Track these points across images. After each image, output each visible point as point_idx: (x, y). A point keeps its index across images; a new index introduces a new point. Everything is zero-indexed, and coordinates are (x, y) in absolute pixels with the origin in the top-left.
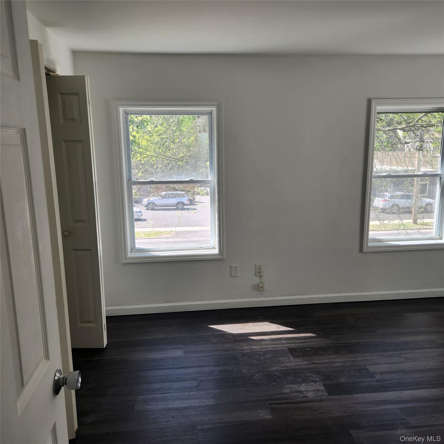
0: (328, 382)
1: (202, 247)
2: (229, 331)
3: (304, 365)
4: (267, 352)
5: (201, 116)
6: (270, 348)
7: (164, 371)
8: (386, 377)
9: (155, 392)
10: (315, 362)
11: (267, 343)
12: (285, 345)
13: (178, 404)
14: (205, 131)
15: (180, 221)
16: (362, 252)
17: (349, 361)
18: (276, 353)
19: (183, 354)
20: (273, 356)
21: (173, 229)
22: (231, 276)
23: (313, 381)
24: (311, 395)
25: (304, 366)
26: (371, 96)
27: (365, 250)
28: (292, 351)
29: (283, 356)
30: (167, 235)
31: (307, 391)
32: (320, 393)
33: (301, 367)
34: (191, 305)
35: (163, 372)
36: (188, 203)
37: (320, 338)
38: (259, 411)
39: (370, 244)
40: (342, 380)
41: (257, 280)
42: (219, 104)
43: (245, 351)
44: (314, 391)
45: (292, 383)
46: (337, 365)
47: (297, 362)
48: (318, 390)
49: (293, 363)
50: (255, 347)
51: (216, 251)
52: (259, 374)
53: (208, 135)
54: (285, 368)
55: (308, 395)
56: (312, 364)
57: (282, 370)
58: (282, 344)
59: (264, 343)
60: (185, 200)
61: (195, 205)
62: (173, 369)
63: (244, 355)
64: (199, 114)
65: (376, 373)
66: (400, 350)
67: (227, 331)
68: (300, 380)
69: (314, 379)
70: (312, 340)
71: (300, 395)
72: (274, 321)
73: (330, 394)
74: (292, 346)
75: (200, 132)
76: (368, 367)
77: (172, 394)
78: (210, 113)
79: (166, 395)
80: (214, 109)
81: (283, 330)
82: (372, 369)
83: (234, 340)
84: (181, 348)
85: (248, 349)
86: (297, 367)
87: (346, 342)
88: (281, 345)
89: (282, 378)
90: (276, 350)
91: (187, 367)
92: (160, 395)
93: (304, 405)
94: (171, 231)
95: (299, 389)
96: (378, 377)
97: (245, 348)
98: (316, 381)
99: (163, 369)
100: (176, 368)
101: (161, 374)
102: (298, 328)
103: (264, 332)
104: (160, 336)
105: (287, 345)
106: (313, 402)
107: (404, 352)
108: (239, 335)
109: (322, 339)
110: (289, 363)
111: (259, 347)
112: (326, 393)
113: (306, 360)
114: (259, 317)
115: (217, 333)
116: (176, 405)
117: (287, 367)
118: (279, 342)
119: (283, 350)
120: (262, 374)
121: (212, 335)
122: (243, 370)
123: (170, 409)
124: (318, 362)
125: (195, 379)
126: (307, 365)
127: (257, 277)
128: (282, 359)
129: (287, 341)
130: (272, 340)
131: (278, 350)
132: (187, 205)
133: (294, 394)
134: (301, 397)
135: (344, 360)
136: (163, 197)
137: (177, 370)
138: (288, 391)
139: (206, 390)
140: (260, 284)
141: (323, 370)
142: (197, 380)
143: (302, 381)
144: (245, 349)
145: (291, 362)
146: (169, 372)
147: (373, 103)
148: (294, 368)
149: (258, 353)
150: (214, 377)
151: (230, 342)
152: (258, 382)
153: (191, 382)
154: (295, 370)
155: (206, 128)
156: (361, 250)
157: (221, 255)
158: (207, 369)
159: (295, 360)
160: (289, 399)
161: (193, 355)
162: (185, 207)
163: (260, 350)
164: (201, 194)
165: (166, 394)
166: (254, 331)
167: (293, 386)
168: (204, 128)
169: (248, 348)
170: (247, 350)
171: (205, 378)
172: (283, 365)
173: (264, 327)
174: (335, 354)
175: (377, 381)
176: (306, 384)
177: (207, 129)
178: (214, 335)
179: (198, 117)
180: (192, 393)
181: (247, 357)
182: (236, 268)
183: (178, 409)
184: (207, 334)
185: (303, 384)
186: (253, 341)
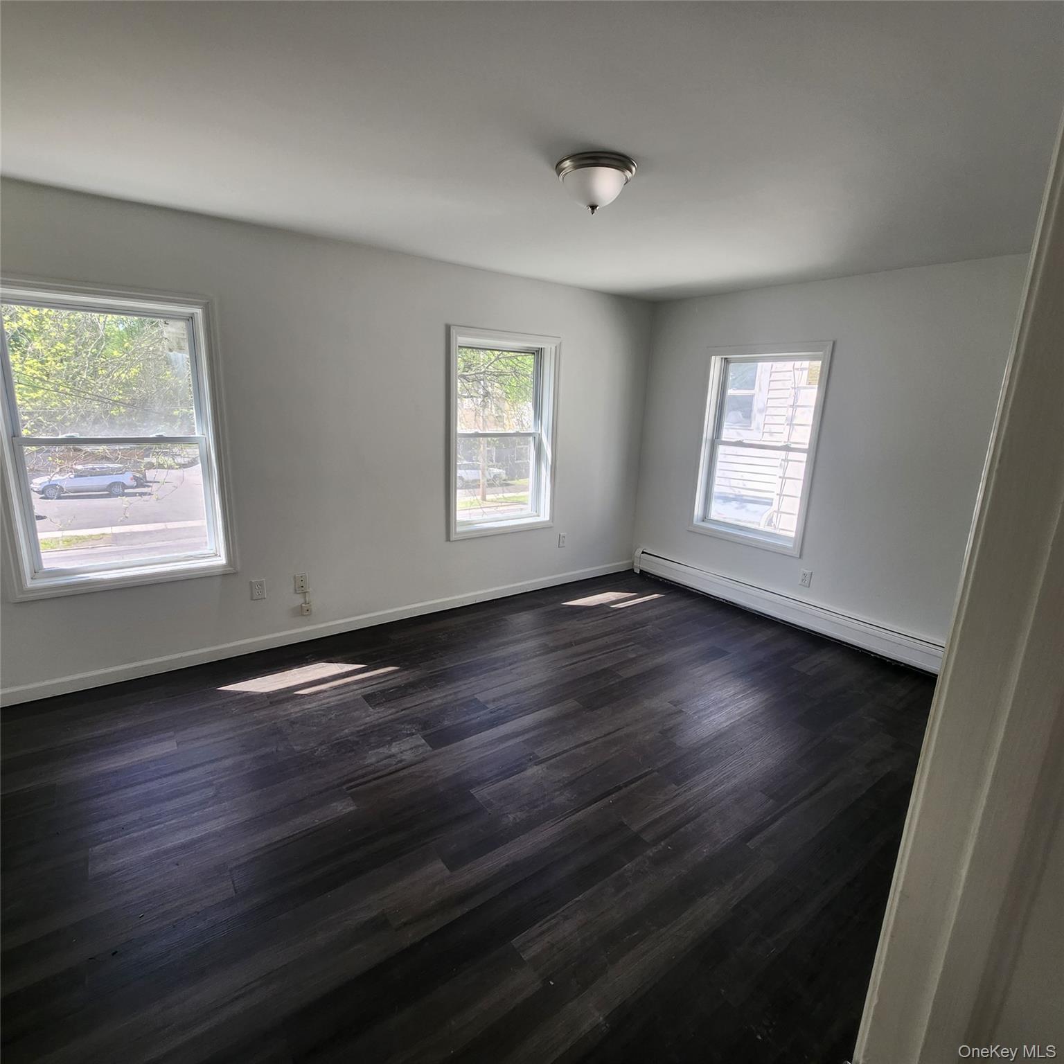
0: (429, 732)
1: (192, 556)
2: (260, 689)
3: (391, 715)
4: (330, 709)
5: (171, 322)
6: (333, 702)
7: (143, 786)
8: (501, 704)
9: (127, 829)
10: (405, 706)
11: (326, 694)
12: (356, 692)
13: (182, 838)
14: (180, 349)
15: (127, 515)
16: (449, 541)
17: (451, 695)
18: (344, 707)
19: (176, 748)
20: (341, 712)
21: (108, 530)
22: (252, 599)
23: (408, 735)
24: (408, 756)
25: (390, 717)
26: (450, 322)
27: (453, 537)
28: (369, 698)
29: (357, 710)
30: (95, 542)
31: (401, 752)
32: (421, 750)
33: (386, 718)
34: (179, 658)
35: (140, 790)
36: (135, 484)
37: (406, 670)
38: (335, 804)
39: (459, 529)
40: (447, 723)
41: (299, 600)
42: (208, 303)
43: (294, 716)
44: (411, 749)
45: (378, 747)
46: (436, 703)
47: (379, 712)
48: (417, 747)
49: (374, 715)
50: (309, 707)
51: (222, 560)
52: (323, 747)
53: (188, 357)
54: (363, 727)
55: (404, 757)
56: (402, 710)
57: (358, 732)
58: (352, 691)
59: (322, 696)
60: (127, 478)
61: (149, 486)
62: (161, 778)
63: (293, 723)
64: (168, 317)
65: (487, 702)
66: (510, 665)
67: (255, 691)
68: (389, 738)
69: (409, 732)
70: (396, 675)
71: (393, 761)
72: (333, 659)
73: (434, 748)
74: (368, 691)
75: (171, 350)
76: (476, 696)
77: (167, 823)
78: (190, 319)
79: (153, 828)
80: (198, 312)
81: (350, 669)
82: (481, 697)
83: (271, 703)
84: (170, 738)
85: (299, 712)
86: (380, 721)
87: (442, 668)
88: (351, 693)
89: (360, 742)
90: (344, 703)
91: (189, 768)
92: (140, 833)
93: (401, 774)
94: (103, 534)
95: (390, 752)
96: (491, 707)
97: (292, 711)
98: (413, 734)
99: (140, 783)
100: (166, 776)
101: (135, 793)
102: (372, 661)
103: (319, 679)
104: (122, 725)
105: (359, 691)
106: (412, 765)
107: (515, 666)
108: (279, 693)
109: (408, 672)
110: (369, 716)
111: (315, 704)
112: (429, 748)
113: (392, 707)
114: (307, 657)
115: (238, 697)
116: (180, 839)
117: (366, 724)
118: (346, 689)
119: (355, 700)
120: (327, 745)
121: (228, 703)
122: (295, 747)
123: (166, 852)
124: (409, 706)
125: (209, 784)
126: (395, 713)
127: (298, 595)
128: (356, 714)
129: (360, 686)
130: (335, 688)
131: (348, 702)
132: (132, 487)
133: (385, 762)
134: (394, 763)
135: (444, 694)
136: (79, 475)
137: (170, 777)
138: (373, 760)
139: (234, 798)
140: (303, 605)
141: (419, 715)
142: (213, 785)
143: (391, 739)
144: (291, 713)
145: (370, 715)
146: (154, 785)
147: (453, 331)
148: (377, 723)
149: (315, 713)
150: (244, 773)
151: (264, 708)
152: (323, 758)
153: (201, 791)
154: (379, 725)
155: (182, 344)
156: (448, 539)
157: (231, 566)
158: (228, 762)
159: (375, 711)
160: (378, 771)
161: (197, 744)
162: (126, 491)
163: (317, 708)
164: (166, 466)
165: (154, 826)
166: (302, 681)
167: (381, 750)
168: (178, 343)
169: (297, 709)
170: (296, 713)
171: (227, 778)
172: (360, 722)
173: (318, 670)
174: (430, 688)
175: (491, 712)
176: (398, 742)
177: (186, 345)
178: (231, 702)
179: (165, 323)
180: (207, 810)
181: (298, 725)
182: (261, 584)
183: (184, 847)
184: (217, 702)
185: (394, 744)
186: (303, 698)
